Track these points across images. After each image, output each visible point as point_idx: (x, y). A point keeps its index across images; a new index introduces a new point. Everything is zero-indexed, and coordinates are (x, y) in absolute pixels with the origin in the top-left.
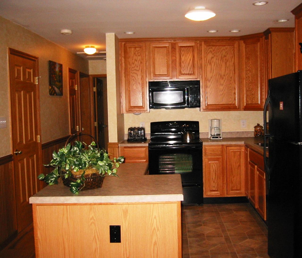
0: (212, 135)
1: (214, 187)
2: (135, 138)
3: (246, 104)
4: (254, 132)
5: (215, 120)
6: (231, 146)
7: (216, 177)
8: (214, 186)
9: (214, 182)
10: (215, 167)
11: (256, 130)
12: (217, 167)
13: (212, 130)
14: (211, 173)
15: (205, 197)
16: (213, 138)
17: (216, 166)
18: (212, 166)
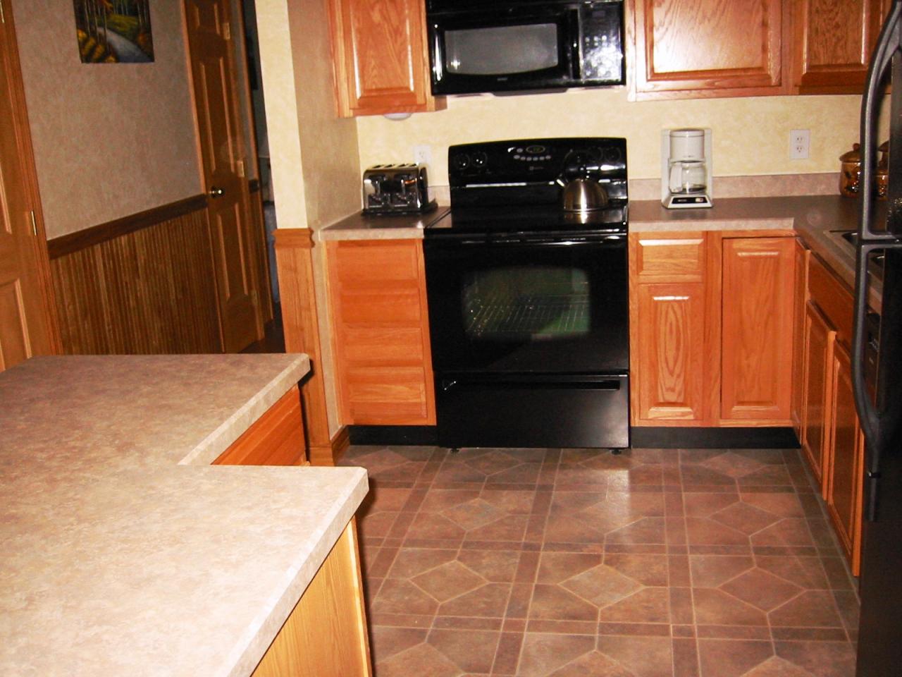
0: (673, 191)
1: (673, 390)
2: (386, 207)
3: (809, 67)
4: (839, 176)
5: (687, 134)
6: (742, 236)
7: (678, 355)
8: (672, 385)
9: (671, 373)
10: (676, 318)
11: (850, 170)
12: (682, 316)
13: (672, 170)
14: (662, 336)
15: (637, 425)
16: (675, 201)
17: (679, 312)
18: (664, 313)
